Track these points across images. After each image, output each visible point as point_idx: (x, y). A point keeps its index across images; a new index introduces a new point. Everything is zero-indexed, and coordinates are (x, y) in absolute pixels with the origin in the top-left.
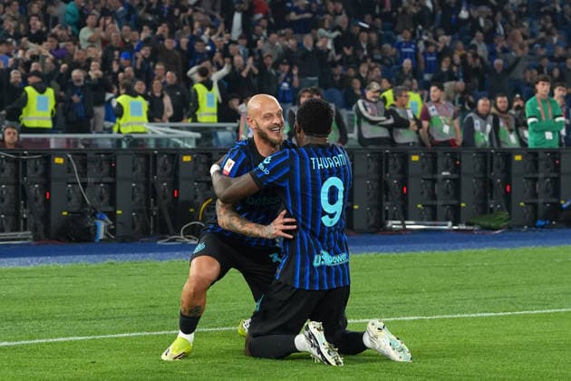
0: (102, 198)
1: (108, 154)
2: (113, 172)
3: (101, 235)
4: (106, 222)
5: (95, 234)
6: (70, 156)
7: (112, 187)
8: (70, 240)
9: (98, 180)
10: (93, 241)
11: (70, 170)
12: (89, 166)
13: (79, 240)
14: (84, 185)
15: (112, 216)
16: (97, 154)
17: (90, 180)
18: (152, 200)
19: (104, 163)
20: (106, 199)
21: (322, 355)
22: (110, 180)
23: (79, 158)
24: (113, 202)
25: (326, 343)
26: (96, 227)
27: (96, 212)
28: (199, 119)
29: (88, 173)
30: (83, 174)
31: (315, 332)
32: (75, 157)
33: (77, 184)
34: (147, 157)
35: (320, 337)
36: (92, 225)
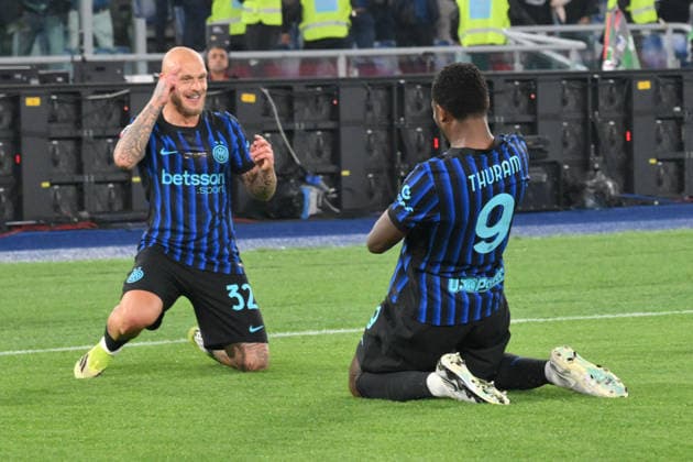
0: (319, 153)
1: (327, 86)
2: (335, 113)
3: (312, 207)
4: (321, 189)
5: (302, 208)
6: (266, 91)
7: (334, 135)
8: (268, 217)
9: (311, 126)
10: (299, 218)
11: (267, 112)
12: (297, 105)
13: (281, 217)
14: (290, 133)
15: (334, 179)
16: (308, 87)
17: (298, 126)
18: (399, 153)
19: (321, 99)
20: (326, 154)
21: (476, 396)
22: (331, 125)
23: (282, 93)
24: (336, 158)
25: (474, 379)
26: (302, 197)
27: (306, 174)
28: (635, 18)
29: (296, 115)
30: (289, 116)
31: (454, 369)
32: (274, 92)
33: (278, 132)
34: (389, 88)
35: (463, 372)
36: (296, 193)
